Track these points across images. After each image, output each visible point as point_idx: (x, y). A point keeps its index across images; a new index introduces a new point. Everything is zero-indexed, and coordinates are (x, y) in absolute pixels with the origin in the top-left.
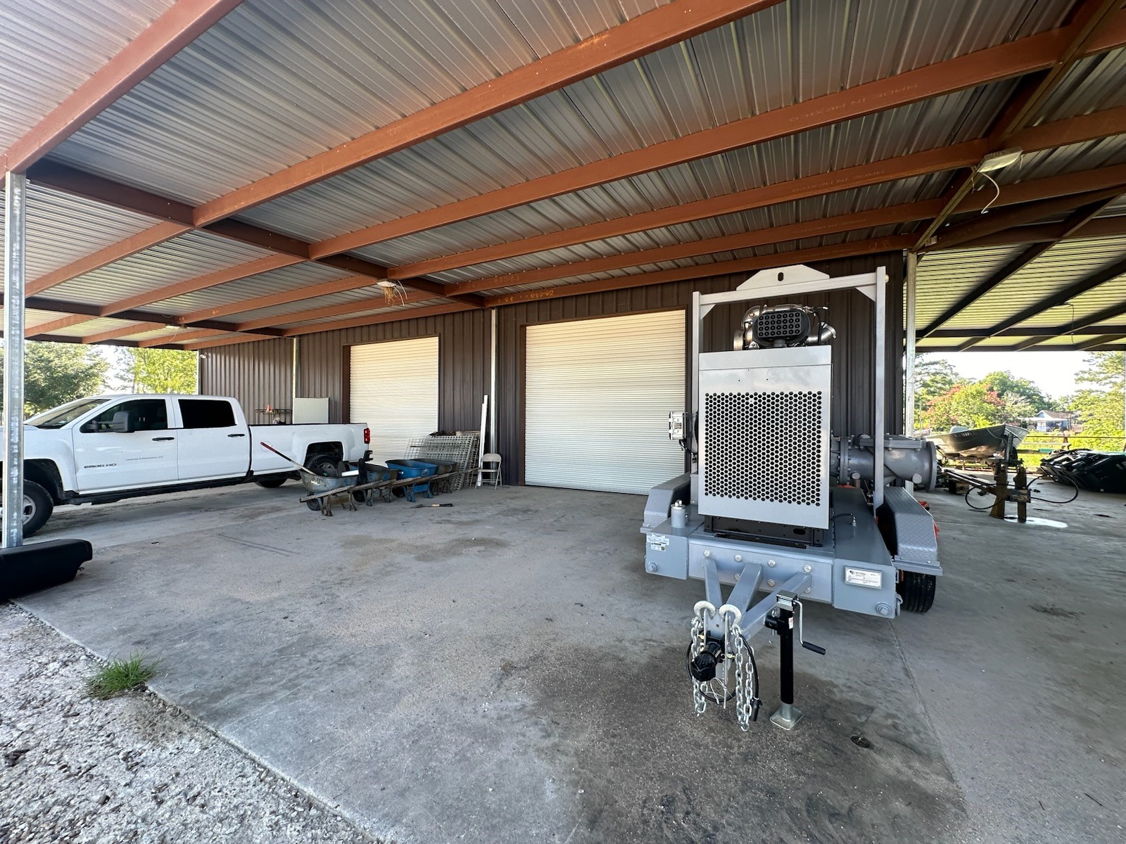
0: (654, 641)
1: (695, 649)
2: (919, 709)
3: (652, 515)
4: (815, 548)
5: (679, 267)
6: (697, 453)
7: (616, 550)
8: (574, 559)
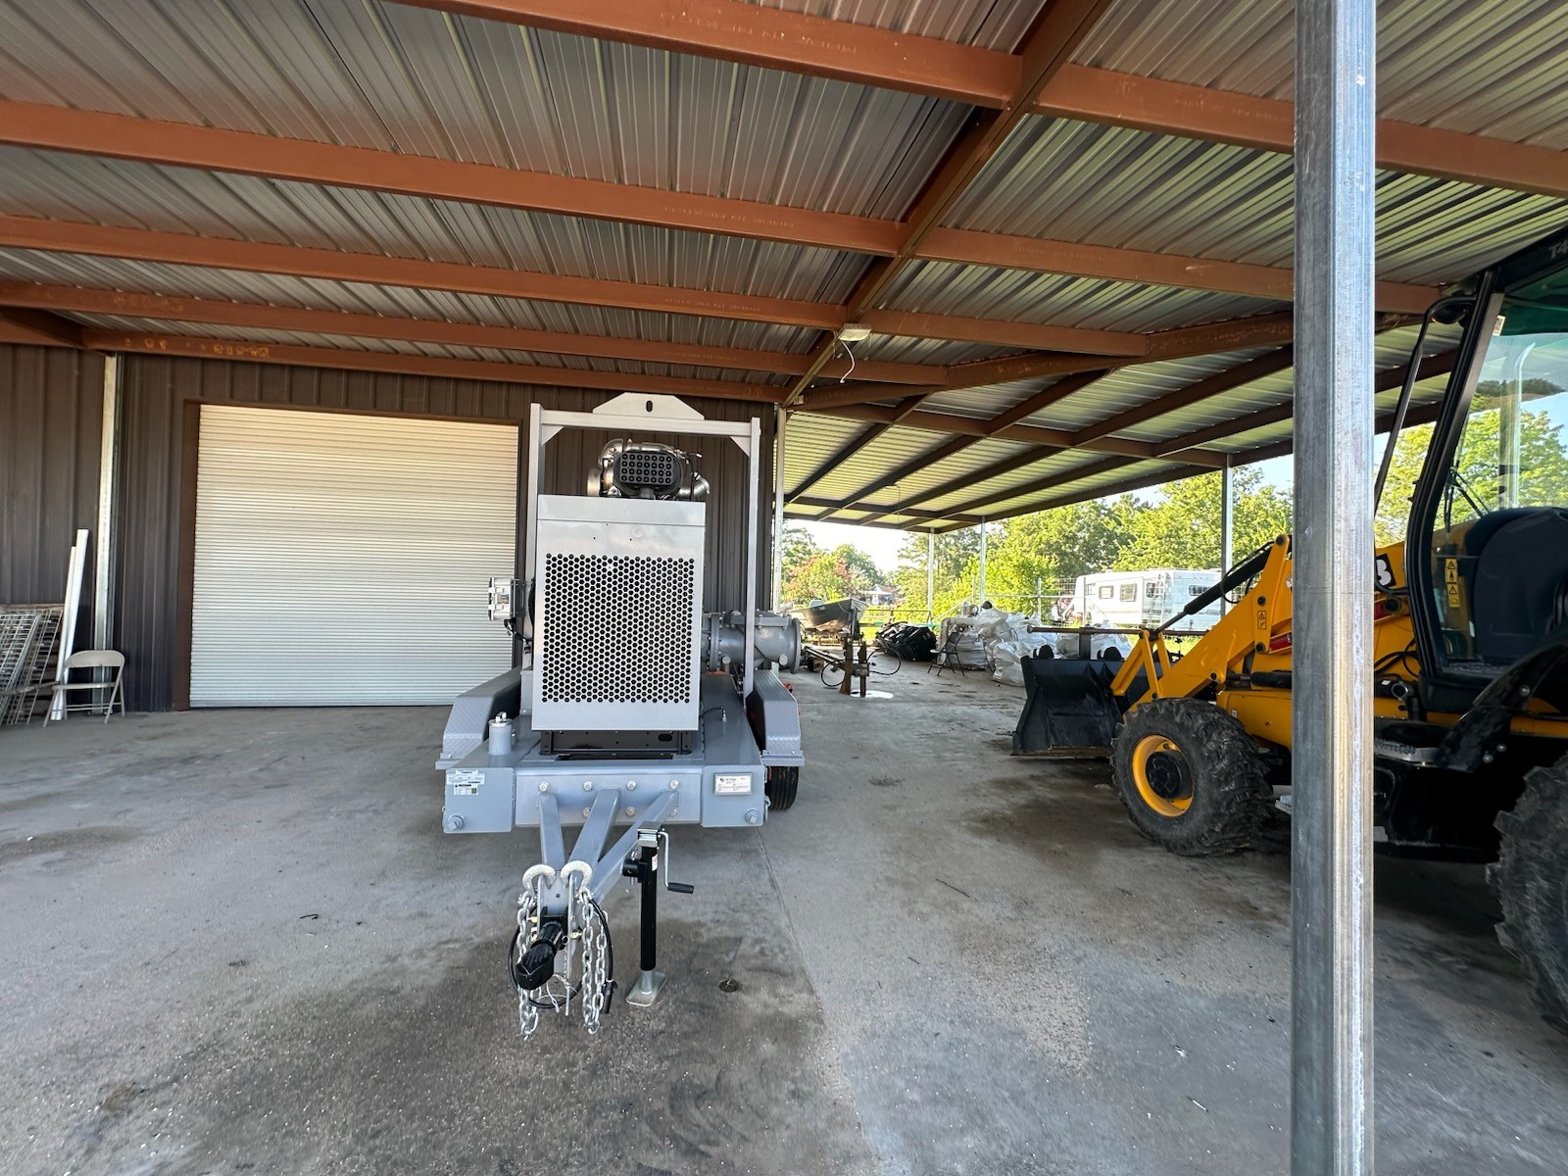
0: (456, 941)
1: (523, 941)
2: (783, 922)
3: (457, 738)
4: (683, 756)
5: (510, 361)
6: (532, 640)
7: (391, 803)
8: (301, 835)
